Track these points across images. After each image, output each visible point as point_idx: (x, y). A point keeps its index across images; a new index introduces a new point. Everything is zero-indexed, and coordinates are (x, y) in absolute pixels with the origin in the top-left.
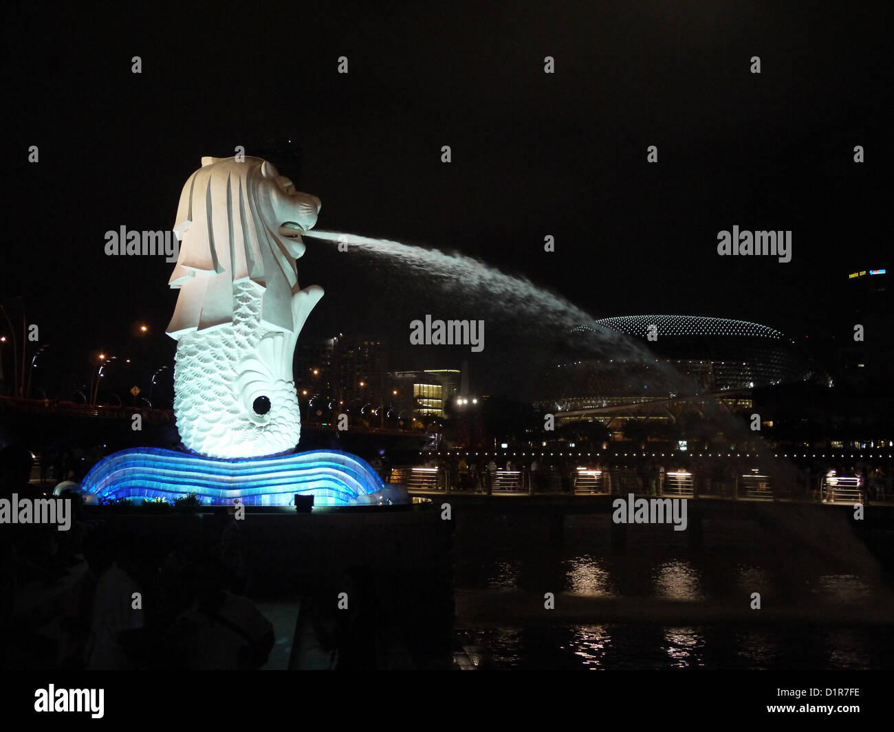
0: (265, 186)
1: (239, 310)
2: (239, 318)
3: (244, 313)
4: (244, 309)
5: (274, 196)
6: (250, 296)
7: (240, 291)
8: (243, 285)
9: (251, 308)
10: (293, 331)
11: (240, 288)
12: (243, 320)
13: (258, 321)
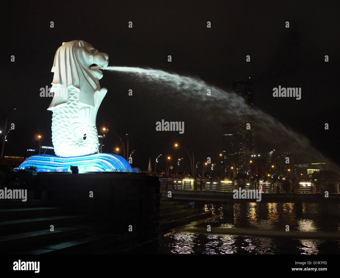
0: (80, 50)
1: (70, 99)
2: (70, 102)
3: (72, 100)
4: (72, 98)
5: (84, 53)
6: (74, 93)
7: (71, 91)
8: (72, 89)
9: (75, 97)
10: (94, 107)
11: (71, 90)
12: (72, 102)
13: (78, 102)
